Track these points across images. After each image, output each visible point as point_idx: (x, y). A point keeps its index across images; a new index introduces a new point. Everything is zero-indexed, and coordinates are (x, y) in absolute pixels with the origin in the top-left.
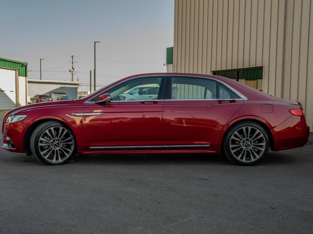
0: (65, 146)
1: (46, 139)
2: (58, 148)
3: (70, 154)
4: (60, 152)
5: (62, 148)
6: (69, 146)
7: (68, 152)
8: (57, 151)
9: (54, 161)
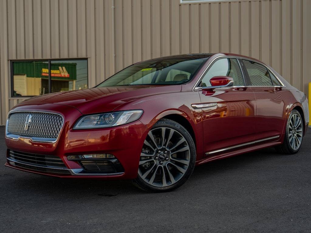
0: (175, 156)
1: (144, 153)
2: (165, 163)
3: (187, 167)
4: (170, 168)
5: (171, 161)
6: (182, 156)
7: (182, 165)
8: (165, 167)
9: (165, 184)
